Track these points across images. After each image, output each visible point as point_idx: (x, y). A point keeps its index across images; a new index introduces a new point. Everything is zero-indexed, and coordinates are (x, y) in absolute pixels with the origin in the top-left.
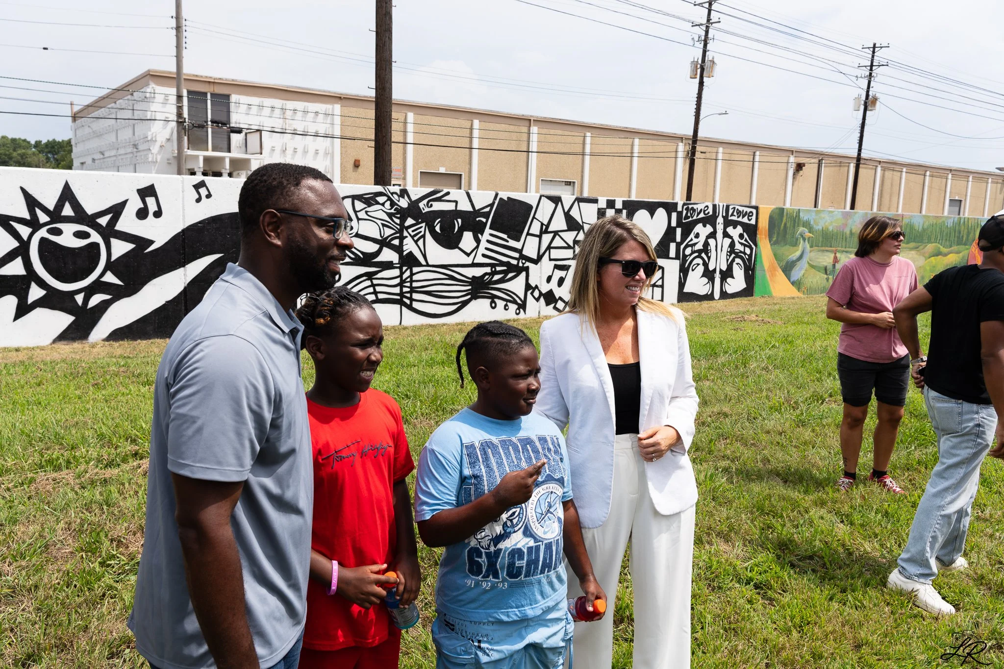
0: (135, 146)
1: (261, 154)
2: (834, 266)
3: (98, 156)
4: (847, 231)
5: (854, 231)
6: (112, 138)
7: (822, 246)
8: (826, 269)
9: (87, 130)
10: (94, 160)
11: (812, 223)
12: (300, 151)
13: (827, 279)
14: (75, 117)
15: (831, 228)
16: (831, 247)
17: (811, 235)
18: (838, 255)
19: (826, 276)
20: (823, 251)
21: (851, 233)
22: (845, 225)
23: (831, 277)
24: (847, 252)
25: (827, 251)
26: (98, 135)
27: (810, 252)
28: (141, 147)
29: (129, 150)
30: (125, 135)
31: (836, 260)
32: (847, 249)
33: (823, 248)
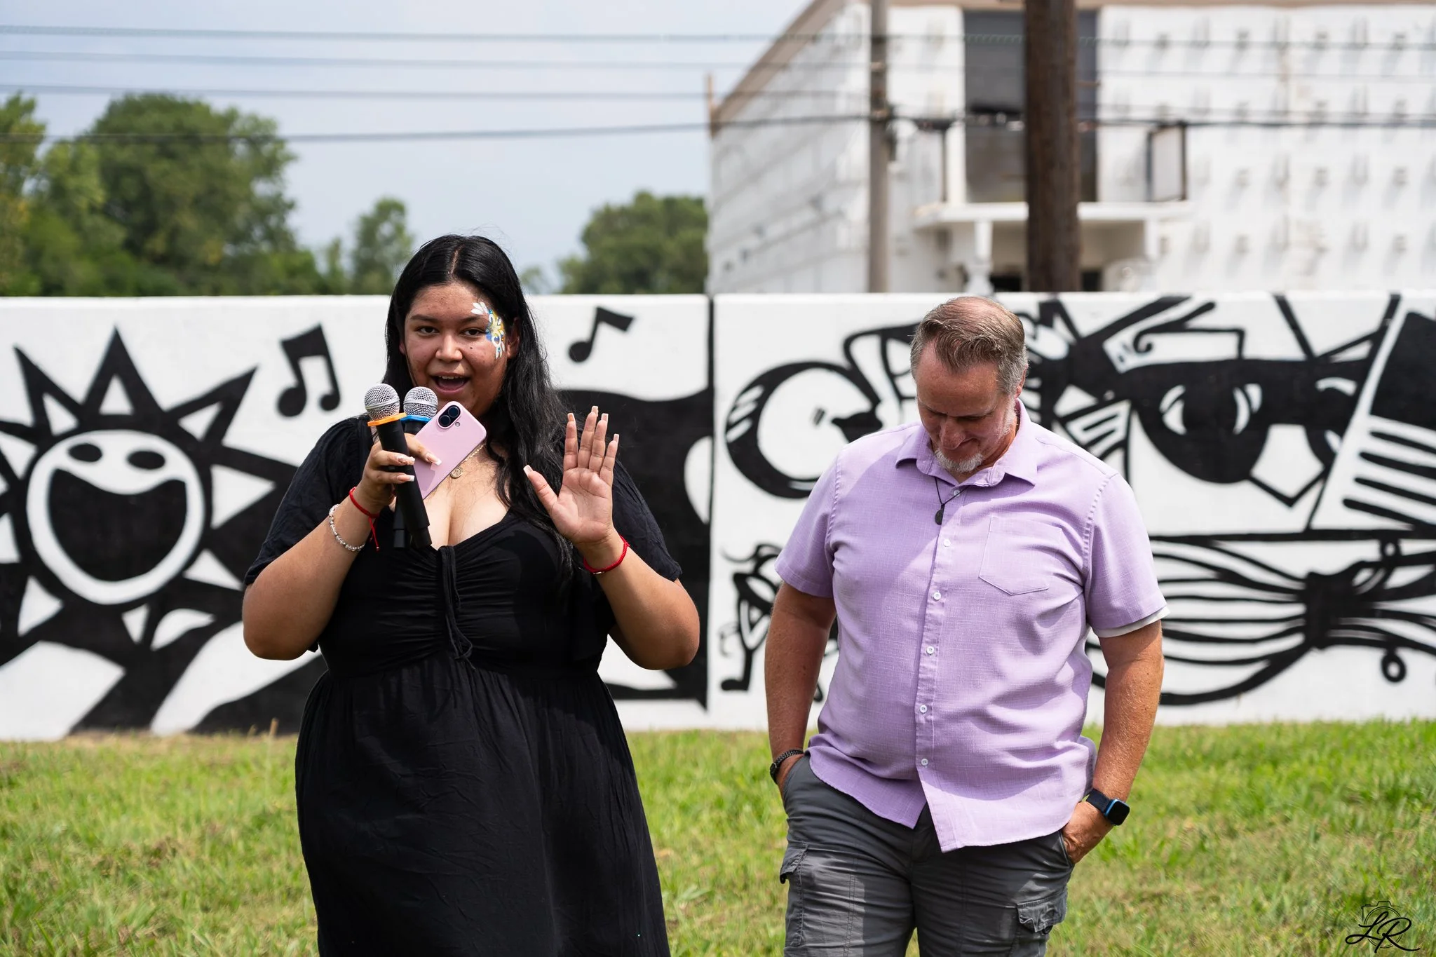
0: (816, 202)
1: (1184, 197)
3: (752, 242)
6: (776, 183)
9: (733, 163)
10: (745, 255)
12: (1337, 175)
14: (715, 126)
26: (754, 176)
28: (830, 204)
29: (808, 215)
30: (801, 170)
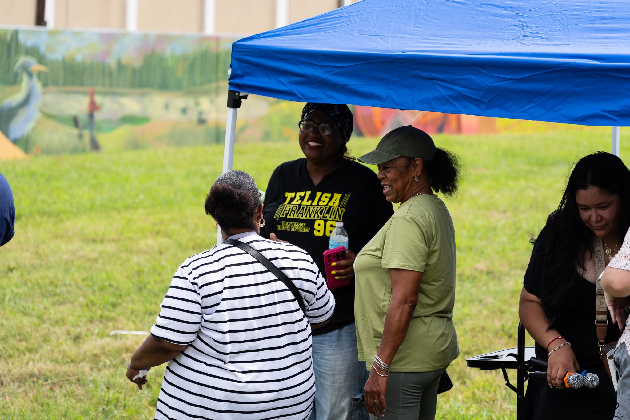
2: (91, 116)
4: (112, 62)
5: (125, 60)
7: (65, 84)
8: (75, 122)
11: (43, 49)
13: (80, 136)
15: (79, 58)
16: (82, 84)
17: (42, 68)
18: (98, 99)
19: (75, 131)
20: (68, 93)
21: (121, 66)
22: (107, 53)
23: (86, 133)
24: (114, 94)
25: (76, 93)
27: (44, 93)
31: (93, 107)
32: (115, 90)
33: (68, 88)
